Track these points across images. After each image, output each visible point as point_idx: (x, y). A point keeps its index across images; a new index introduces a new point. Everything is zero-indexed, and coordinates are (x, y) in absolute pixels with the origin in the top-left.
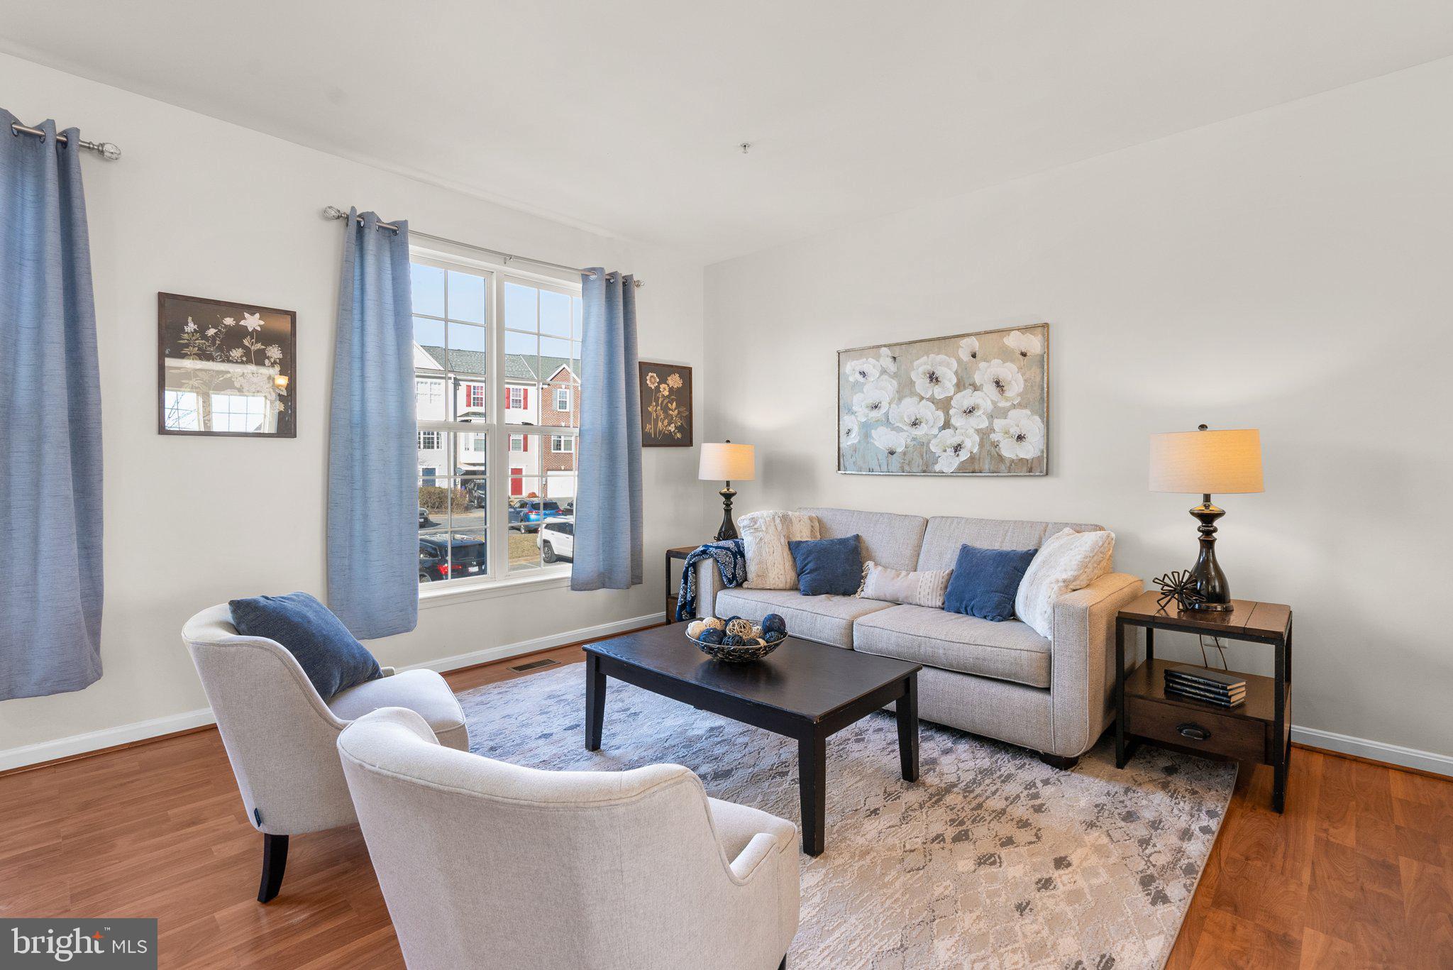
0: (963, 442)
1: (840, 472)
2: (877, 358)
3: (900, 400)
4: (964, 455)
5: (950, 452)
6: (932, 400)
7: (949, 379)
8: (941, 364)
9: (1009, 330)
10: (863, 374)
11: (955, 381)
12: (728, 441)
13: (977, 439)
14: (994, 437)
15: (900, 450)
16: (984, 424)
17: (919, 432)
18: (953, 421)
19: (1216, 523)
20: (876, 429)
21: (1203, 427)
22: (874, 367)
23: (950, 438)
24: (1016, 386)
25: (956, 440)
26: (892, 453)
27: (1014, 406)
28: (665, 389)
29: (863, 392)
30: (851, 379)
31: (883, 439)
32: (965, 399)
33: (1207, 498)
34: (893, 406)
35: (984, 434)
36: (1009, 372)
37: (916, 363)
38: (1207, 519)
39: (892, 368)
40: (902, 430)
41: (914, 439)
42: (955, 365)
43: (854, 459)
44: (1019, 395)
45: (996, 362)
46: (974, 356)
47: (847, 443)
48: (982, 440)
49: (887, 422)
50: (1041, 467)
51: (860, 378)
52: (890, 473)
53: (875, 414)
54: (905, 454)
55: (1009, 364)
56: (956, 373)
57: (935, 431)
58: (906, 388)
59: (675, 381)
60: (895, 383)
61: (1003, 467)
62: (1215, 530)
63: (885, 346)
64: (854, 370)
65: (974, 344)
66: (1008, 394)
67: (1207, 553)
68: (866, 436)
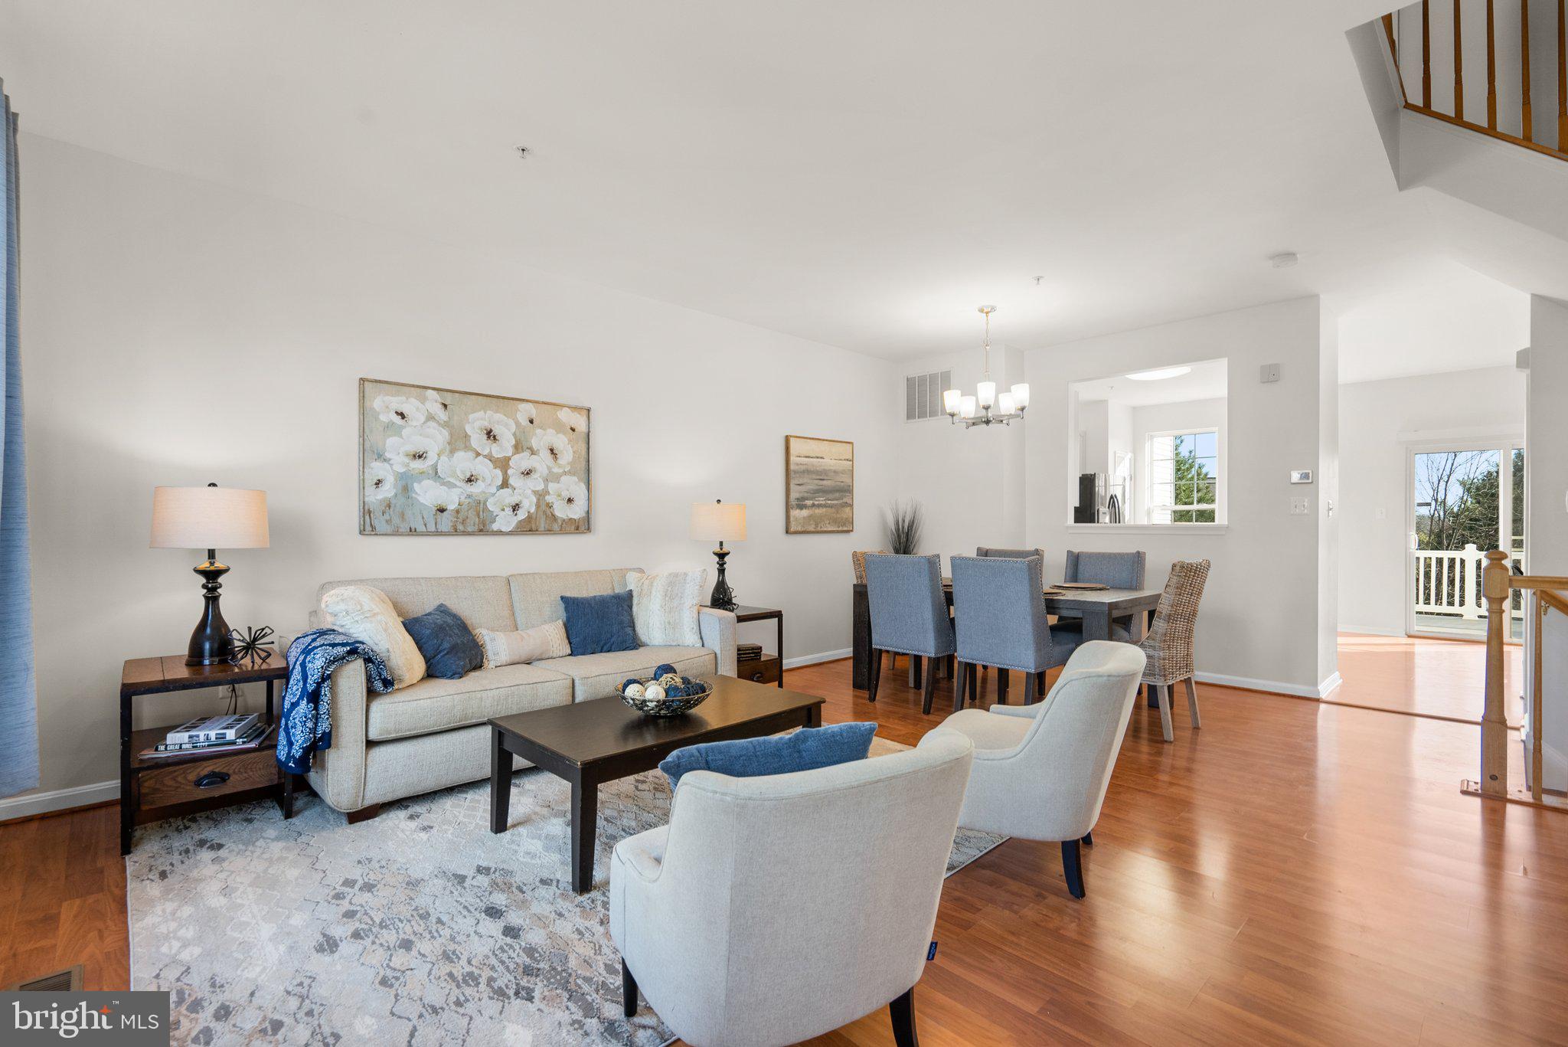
0: (521, 502)
1: (365, 533)
2: (423, 400)
3: (452, 452)
4: (522, 515)
5: (509, 511)
6: (489, 457)
7: (507, 439)
8: (498, 423)
9: (562, 406)
10: (402, 415)
11: (513, 442)
12: (213, 485)
13: (534, 499)
14: (549, 499)
15: (452, 507)
16: (540, 487)
17: (476, 489)
18: (511, 481)
19: (726, 559)
20: (420, 482)
21: (719, 501)
22: (418, 409)
23: (508, 497)
24: (567, 456)
25: (514, 500)
26: (442, 510)
27: (565, 473)
29: (401, 437)
30: (383, 418)
31: (428, 494)
32: (522, 461)
33: (721, 544)
34: (444, 458)
35: (540, 495)
36: (561, 442)
37: (471, 417)
38: (722, 556)
39: (442, 415)
40: (455, 486)
41: (469, 496)
42: (513, 428)
43: (387, 517)
44: (570, 463)
45: (550, 431)
46: (531, 422)
47: (375, 497)
48: (538, 500)
49: (436, 474)
50: (583, 526)
51: (397, 419)
52: (438, 533)
53: (417, 465)
54: (458, 512)
55: (561, 436)
56: (514, 434)
57: (494, 490)
58: (458, 440)
60: (446, 433)
61: (556, 527)
62: (725, 564)
63: (434, 389)
64: (387, 407)
65: (530, 410)
66: (560, 461)
67: (723, 576)
68: (405, 489)
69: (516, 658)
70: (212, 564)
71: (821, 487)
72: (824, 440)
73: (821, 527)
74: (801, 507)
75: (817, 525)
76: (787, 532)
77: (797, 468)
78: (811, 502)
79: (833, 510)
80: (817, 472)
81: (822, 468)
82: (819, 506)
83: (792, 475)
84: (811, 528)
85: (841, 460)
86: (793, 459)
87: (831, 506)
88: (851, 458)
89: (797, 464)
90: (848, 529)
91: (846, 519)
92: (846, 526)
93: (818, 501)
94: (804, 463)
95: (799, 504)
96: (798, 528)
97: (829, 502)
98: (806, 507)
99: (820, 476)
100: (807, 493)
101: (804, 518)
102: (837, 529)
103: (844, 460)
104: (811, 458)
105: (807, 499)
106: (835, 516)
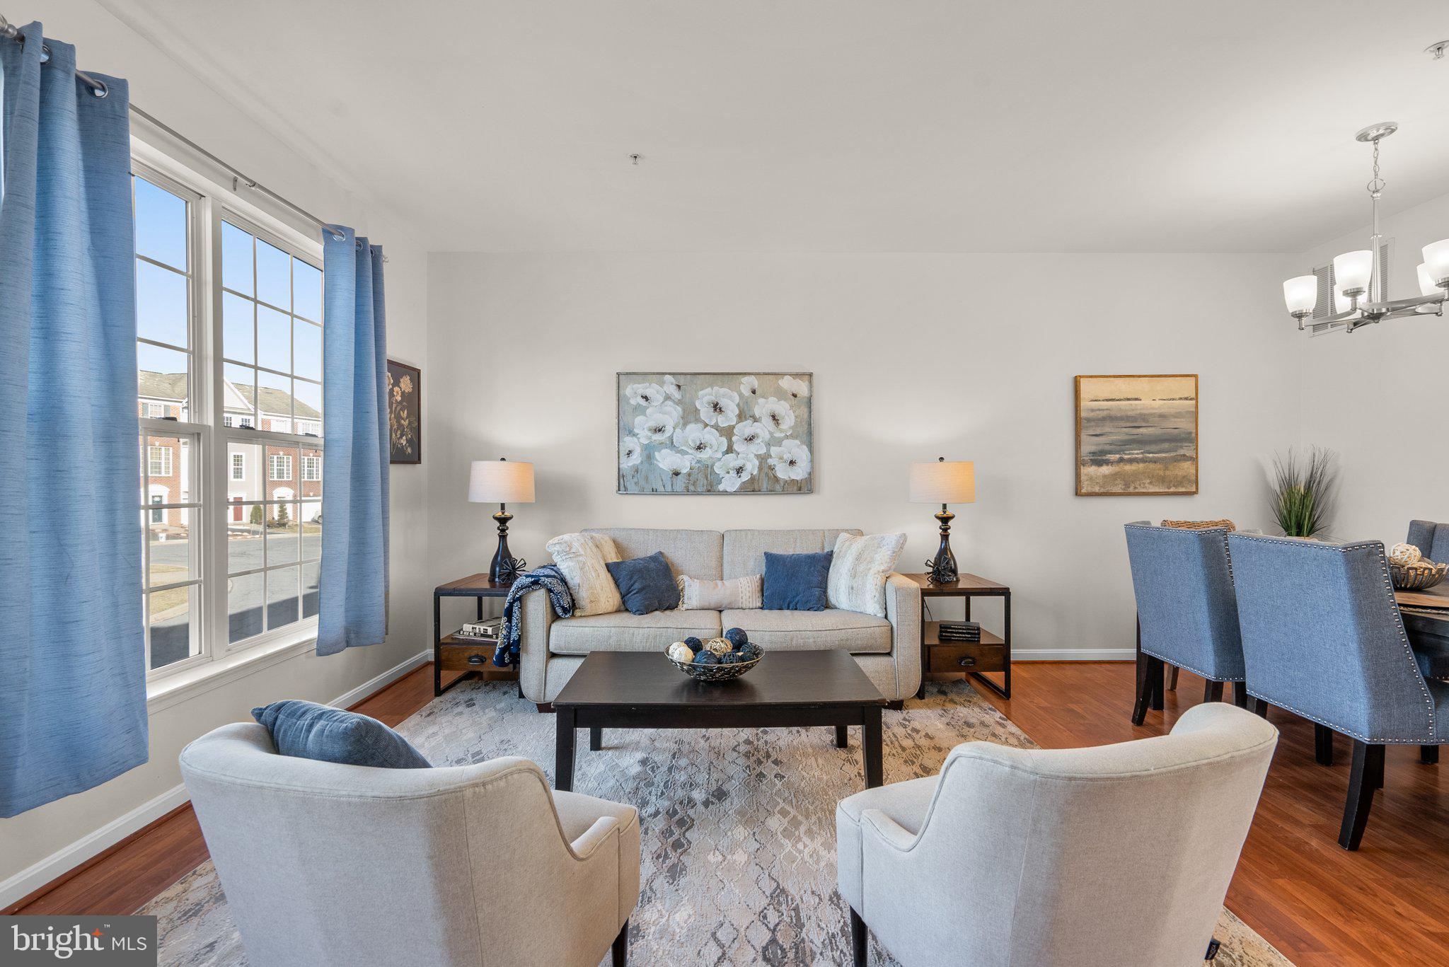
0: (744, 465)
1: (620, 492)
2: (662, 384)
3: (685, 425)
4: (745, 477)
5: (732, 473)
6: (716, 427)
7: (732, 410)
8: (724, 396)
9: (783, 375)
10: (646, 398)
11: (737, 412)
12: (503, 459)
13: (757, 463)
14: (770, 461)
15: (684, 471)
16: (763, 451)
17: (705, 455)
18: (736, 447)
19: (950, 523)
20: (659, 451)
21: (941, 459)
22: (658, 392)
23: (733, 461)
24: (788, 422)
25: (738, 463)
26: (677, 474)
27: (787, 437)
28: (397, 392)
29: (646, 416)
30: (633, 402)
31: (666, 461)
32: (746, 428)
33: (945, 506)
34: (678, 430)
35: (763, 459)
36: (782, 408)
37: (701, 393)
38: (945, 520)
39: (677, 395)
40: (687, 453)
41: (699, 462)
42: (737, 399)
43: (635, 480)
44: (792, 428)
45: (772, 399)
46: (754, 392)
47: (628, 464)
48: (761, 463)
49: (671, 444)
50: (804, 487)
51: (643, 402)
52: (674, 493)
53: (658, 437)
54: (689, 475)
55: (782, 402)
56: (738, 405)
57: (719, 455)
58: (690, 415)
59: (406, 384)
60: (679, 409)
61: (778, 487)
62: (949, 528)
63: (670, 374)
64: (635, 393)
65: (753, 381)
66: (782, 427)
67: (946, 543)
68: (649, 457)
69: (706, 604)
70: (503, 513)
71: (1133, 437)
72: (1140, 376)
73: (1135, 488)
74: (1099, 463)
75: (1127, 485)
76: (1076, 494)
77: (1091, 415)
78: (1118, 456)
79: (1158, 466)
80: (1128, 418)
81: (1138, 412)
82: (1131, 461)
83: (1084, 423)
84: (1118, 489)
85: (1173, 399)
86: (1085, 404)
87: (1155, 461)
88: (1193, 396)
89: (1093, 410)
90: (1188, 490)
91: (1184, 477)
92: (1183, 487)
93: (1129, 454)
94: (1105, 408)
95: (1098, 459)
96: (1097, 489)
97: (1151, 455)
98: (1107, 462)
99: (1133, 422)
100: (1111, 444)
101: (1105, 476)
102: (1167, 490)
103: (1181, 399)
104: (1118, 400)
105: (1110, 452)
106: (1161, 473)
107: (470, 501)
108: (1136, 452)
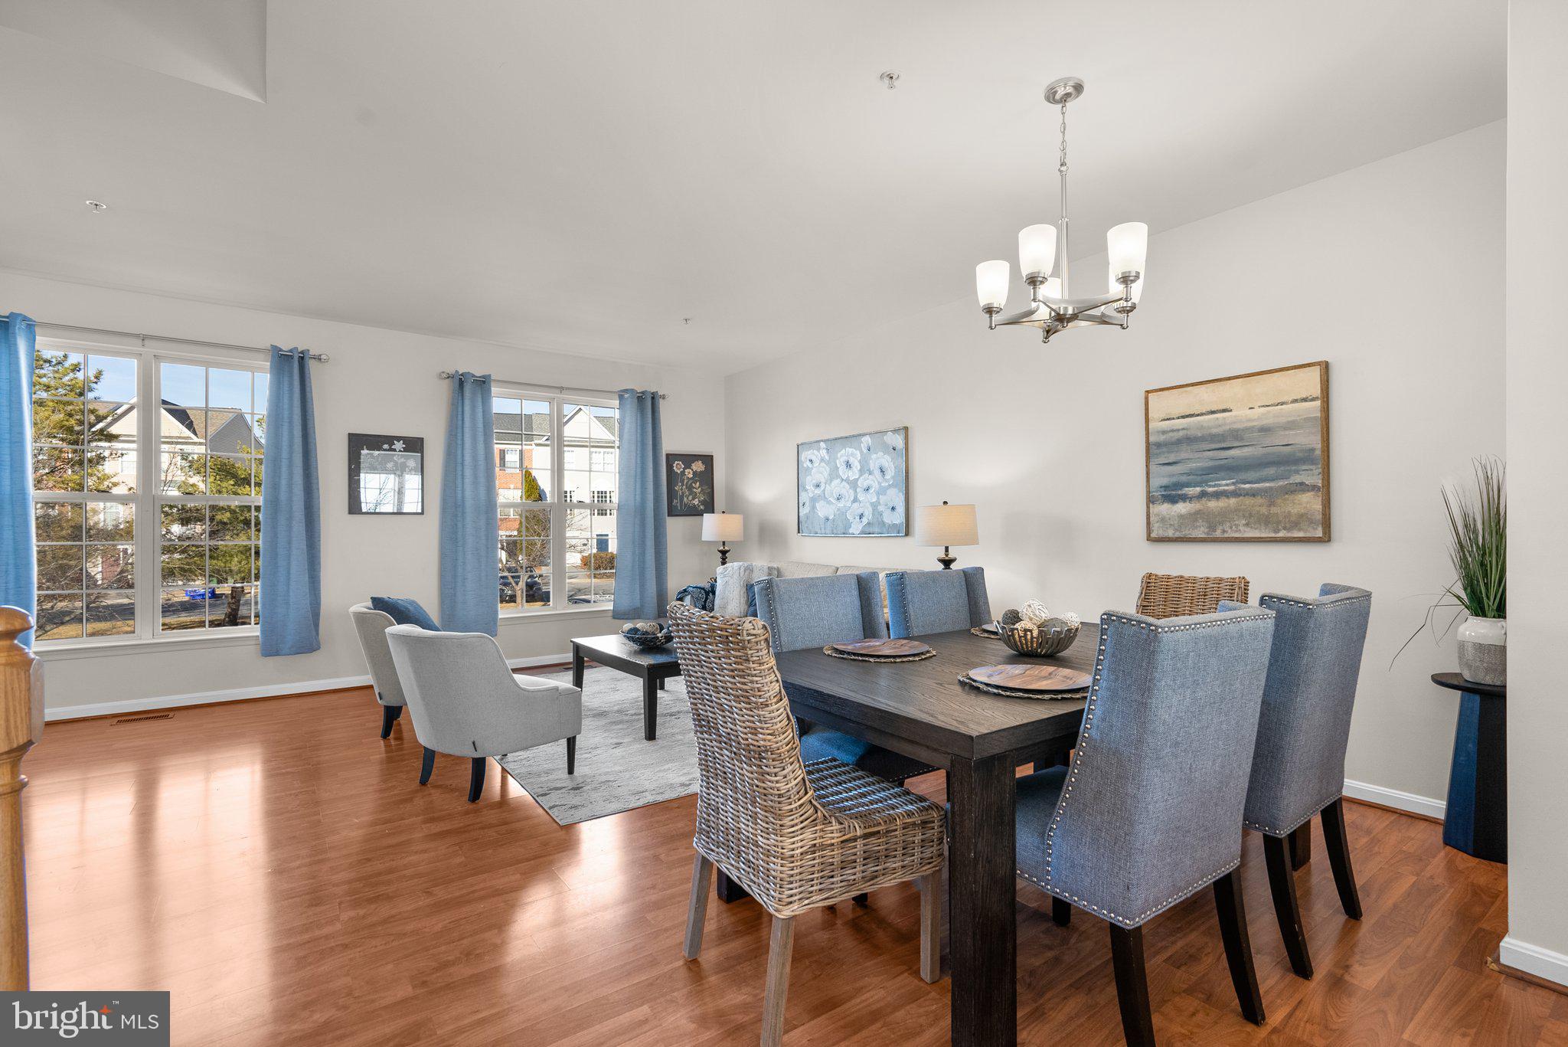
0: (864, 512)
1: (799, 534)
2: (819, 449)
3: (831, 481)
4: (865, 520)
5: (857, 519)
6: (847, 481)
7: (856, 465)
8: (852, 455)
9: (887, 431)
10: (811, 461)
11: (859, 468)
12: (723, 512)
13: (871, 510)
14: (880, 508)
15: (831, 518)
16: (875, 499)
17: (841, 505)
18: (859, 497)
20: (818, 503)
21: (945, 503)
22: (817, 456)
23: (857, 509)
24: (891, 473)
25: (860, 511)
26: (827, 520)
27: (889, 486)
28: (689, 473)
29: (811, 475)
30: (805, 465)
31: (822, 510)
32: (865, 481)
33: (947, 549)
34: (828, 485)
35: (874, 506)
36: (887, 461)
37: (839, 454)
38: (948, 563)
39: (827, 457)
40: (832, 503)
41: (838, 510)
42: (859, 456)
43: (806, 525)
44: (893, 477)
45: (880, 454)
46: (869, 449)
47: (803, 512)
48: (874, 510)
49: (824, 497)
50: (903, 530)
51: (810, 465)
52: (826, 536)
53: (818, 491)
54: (834, 521)
55: (887, 456)
56: (860, 462)
57: (849, 504)
58: (834, 472)
59: (698, 466)
60: (828, 468)
61: (885, 531)
63: (822, 441)
64: (806, 459)
65: (869, 440)
66: (887, 477)
68: (813, 508)
70: (724, 548)
71: (1222, 462)
72: (1229, 379)
73: (1224, 531)
74: (1173, 500)
75: (1212, 528)
76: (1148, 539)
78: (1198, 489)
79: (1259, 500)
80: (1213, 438)
82: (1217, 495)
84: (1200, 533)
85: (1284, 403)
87: (1253, 494)
88: (1321, 393)
90: (1308, 535)
91: (1301, 516)
92: (1300, 530)
93: (1214, 486)
94: (1181, 427)
95: (1172, 495)
96: (1170, 533)
97: (1247, 486)
98: (1184, 498)
99: (1220, 442)
100: (1188, 474)
101: (1181, 516)
102: (1273, 535)
103: (1295, 401)
104: (1198, 415)
105: (1188, 485)
106: (1264, 510)
107: (703, 540)
108: (1224, 482)
